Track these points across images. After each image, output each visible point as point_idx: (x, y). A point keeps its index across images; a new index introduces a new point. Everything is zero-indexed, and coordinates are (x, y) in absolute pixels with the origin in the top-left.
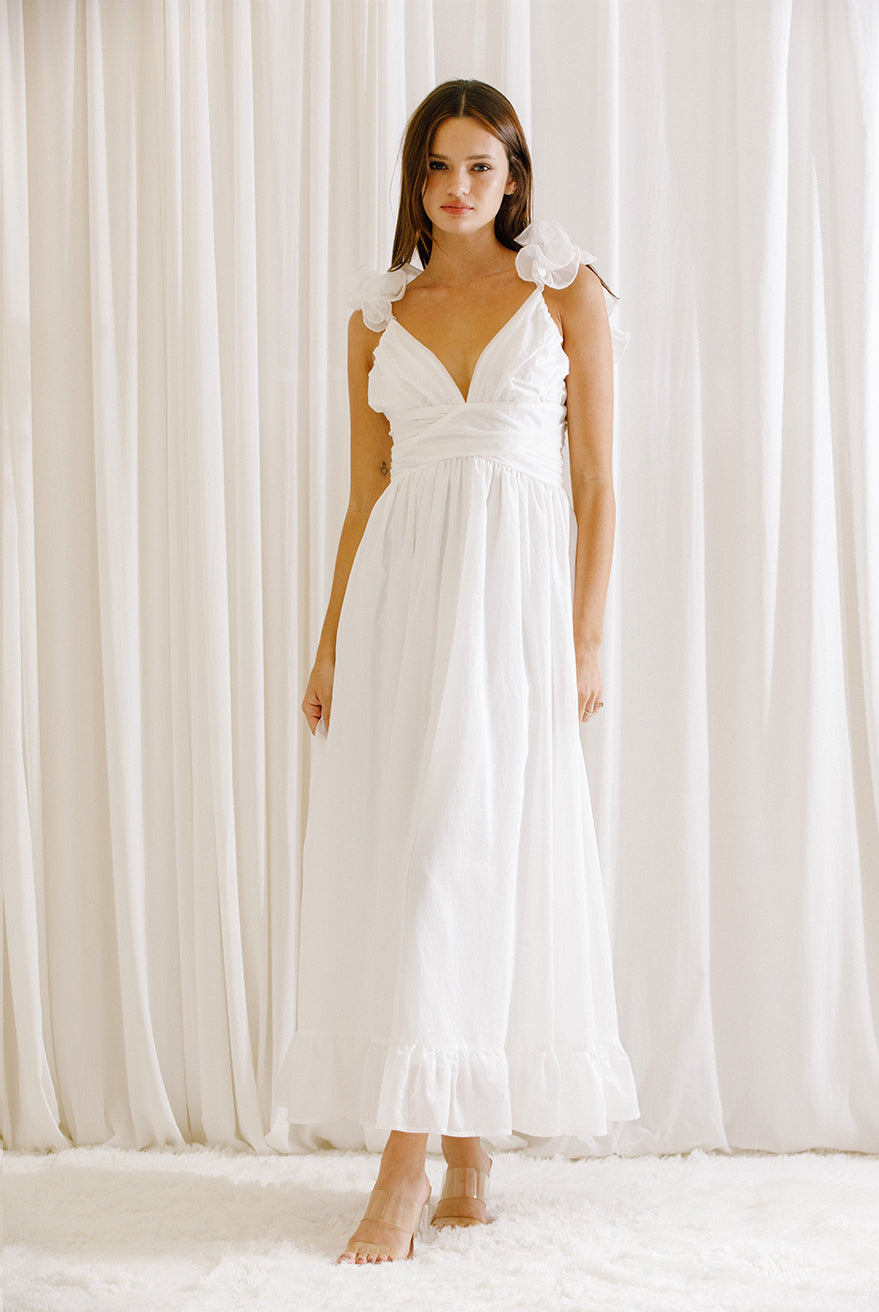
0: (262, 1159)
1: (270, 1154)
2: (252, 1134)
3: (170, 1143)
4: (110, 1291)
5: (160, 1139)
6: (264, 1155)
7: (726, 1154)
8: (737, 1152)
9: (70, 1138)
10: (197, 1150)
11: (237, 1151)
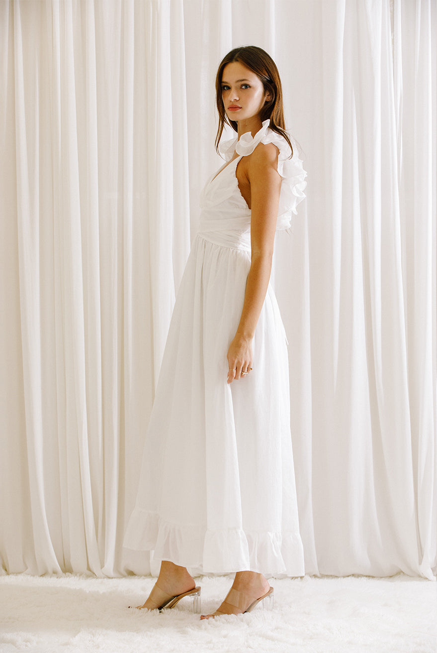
0: (100, 580)
1: (104, 578)
2: (95, 568)
3: (55, 572)
4: (26, 646)
5: (50, 570)
6: (101, 578)
7: (318, 577)
8: (323, 576)
9: (6, 570)
10: (69, 576)
11: (88, 576)
